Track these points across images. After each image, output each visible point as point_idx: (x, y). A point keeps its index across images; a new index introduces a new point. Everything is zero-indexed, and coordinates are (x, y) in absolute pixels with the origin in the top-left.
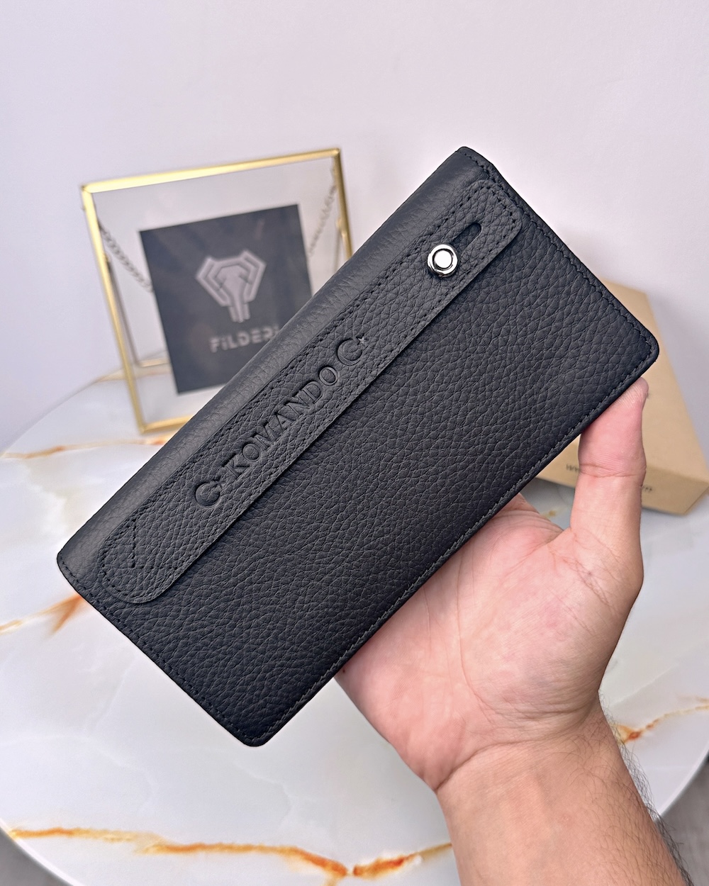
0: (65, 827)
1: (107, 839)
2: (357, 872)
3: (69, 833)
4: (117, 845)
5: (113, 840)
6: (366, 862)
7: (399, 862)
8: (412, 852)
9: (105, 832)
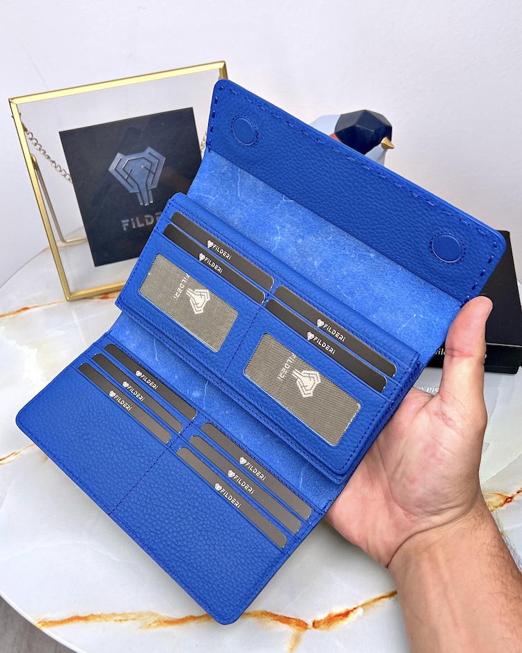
0: (81, 615)
1: (116, 621)
2: (316, 625)
3: (85, 618)
4: (124, 623)
5: (120, 620)
6: (321, 616)
7: (346, 614)
8: (356, 606)
9: (114, 614)
